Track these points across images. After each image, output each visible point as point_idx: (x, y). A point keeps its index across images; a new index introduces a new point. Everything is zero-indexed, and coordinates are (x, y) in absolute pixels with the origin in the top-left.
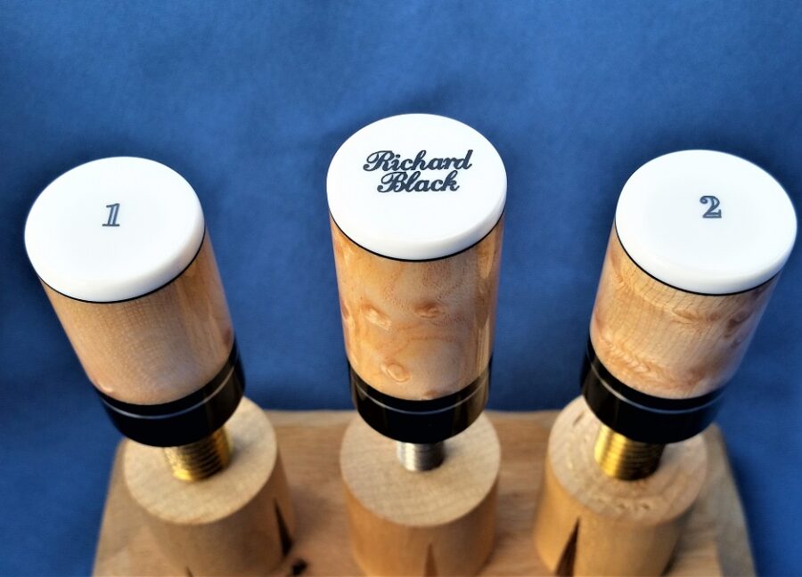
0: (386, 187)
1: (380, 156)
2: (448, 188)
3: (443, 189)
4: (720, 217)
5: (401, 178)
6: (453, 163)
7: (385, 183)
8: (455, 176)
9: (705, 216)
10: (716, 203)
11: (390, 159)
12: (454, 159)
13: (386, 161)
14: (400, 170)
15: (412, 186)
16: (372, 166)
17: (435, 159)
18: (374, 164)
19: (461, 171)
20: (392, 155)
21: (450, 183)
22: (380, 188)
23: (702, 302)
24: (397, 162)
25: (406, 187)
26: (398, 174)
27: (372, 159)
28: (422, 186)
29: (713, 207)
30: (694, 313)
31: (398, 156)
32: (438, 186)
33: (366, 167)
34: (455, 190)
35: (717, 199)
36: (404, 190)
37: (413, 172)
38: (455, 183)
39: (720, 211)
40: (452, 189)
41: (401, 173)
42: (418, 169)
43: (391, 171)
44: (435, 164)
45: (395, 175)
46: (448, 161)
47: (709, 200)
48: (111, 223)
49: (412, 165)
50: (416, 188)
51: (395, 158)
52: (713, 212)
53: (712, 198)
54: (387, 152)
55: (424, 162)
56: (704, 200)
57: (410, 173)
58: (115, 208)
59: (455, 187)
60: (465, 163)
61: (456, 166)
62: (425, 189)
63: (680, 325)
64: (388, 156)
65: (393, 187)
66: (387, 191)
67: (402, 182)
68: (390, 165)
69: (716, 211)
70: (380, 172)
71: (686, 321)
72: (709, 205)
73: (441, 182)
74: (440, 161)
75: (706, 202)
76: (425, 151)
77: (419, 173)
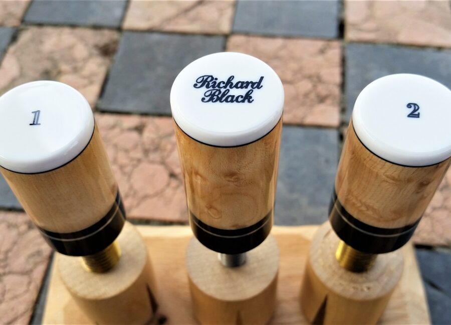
0: (207, 99)
1: (205, 79)
2: (246, 101)
3: (243, 101)
4: (418, 117)
5: (217, 94)
6: (250, 85)
7: (207, 96)
8: (251, 93)
9: (409, 116)
10: (417, 108)
12: (251, 82)
13: (209, 82)
14: (217, 88)
15: (224, 98)
16: (199, 85)
17: (239, 82)
18: (201, 84)
19: (256, 90)
20: (213, 78)
21: (248, 98)
22: (203, 99)
23: (402, 170)
24: (215, 83)
25: (219, 99)
26: (215, 91)
27: (199, 81)
28: (230, 99)
29: (415, 110)
30: (396, 177)
31: (216, 79)
32: (240, 99)
33: (195, 86)
34: (251, 102)
35: (418, 106)
36: (218, 101)
37: (225, 90)
38: (251, 97)
39: (419, 113)
40: (249, 102)
41: (217, 90)
42: (228, 88)
43: (211, 88)
44: (239, 85)
45: (213, 91)
46: (248, 83)
47: (413, 106)
48: (35, 123)
49: (224, 85)
50: (226, 100)
51: (214, 80)
52: (414, 114)
53: (415, 105)
54: (209, 76)
55: (232, 84)
56: (409, 106)
57: (223, 90)
58: (37, 113)
59: (251, 100)
60: (258, 85)
61: (252, 86)
62: (232, 101)
63: (388, 184)
64: (210, 79)
65: (211, 99)
66: (208, 101)
67: (217, 96)
68: (211, 84)
69: (416, 113)
70: (204, 89)
71: (391, 181)
72: (412, 109)
73: (242, 97)
74: (243, 83)
75: (411, 107)
76: (234, 77)
77: (229, 90)
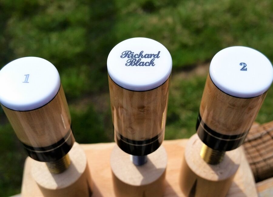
0: (128, 64)
2: (151, 65)
3: (149, 65)
4: (246, 70)
5: (134, 61)
6: (153, 56)
7: (128, 63)
8: (153, 61)
9: (241, 70)
10: (245, 65)
11: (130, 54)
12: (153, 54)
13: (129, 55)
14: (134, 58)
15: (138, 64)
16: (123, 56)
17: (147, 54)
19: (156, 59)
20: (131, 52)
21: (152, 63)
24: (133, 55)
25: (136, 64)
27: (123, 54)
31: (133, 53)
32: (147, 64)
33: (121, 57)
34: (154, 66)
35: (246, 64)
37: (138, 59)
38: (154, 63)
39: (247, 68)
40: (153, 65)
41: (134, 59)
42: (140, 58)
43: (131, 58)
45: (132, 60)
46: (151, 55)
48: (26, 82)
49: (138, 56)
50: (140, 65)
53: (244, 63)
54: (129, 51)
55: (142, 55)
56: (241, 64)
57: (137, 59)
58: (28, 76)
60: (157, 56)
61: (154, 57)
62: (143, 65)
65: (131, 64)
66: (129, 65)
67: (134, 62)
68: (130, 56)
69: (245, 68)
72: (243, 66)
73: (148, 63)
74: (148, 55)
75: (242, 65)
76: (143, 51)
77: (141, 59)
